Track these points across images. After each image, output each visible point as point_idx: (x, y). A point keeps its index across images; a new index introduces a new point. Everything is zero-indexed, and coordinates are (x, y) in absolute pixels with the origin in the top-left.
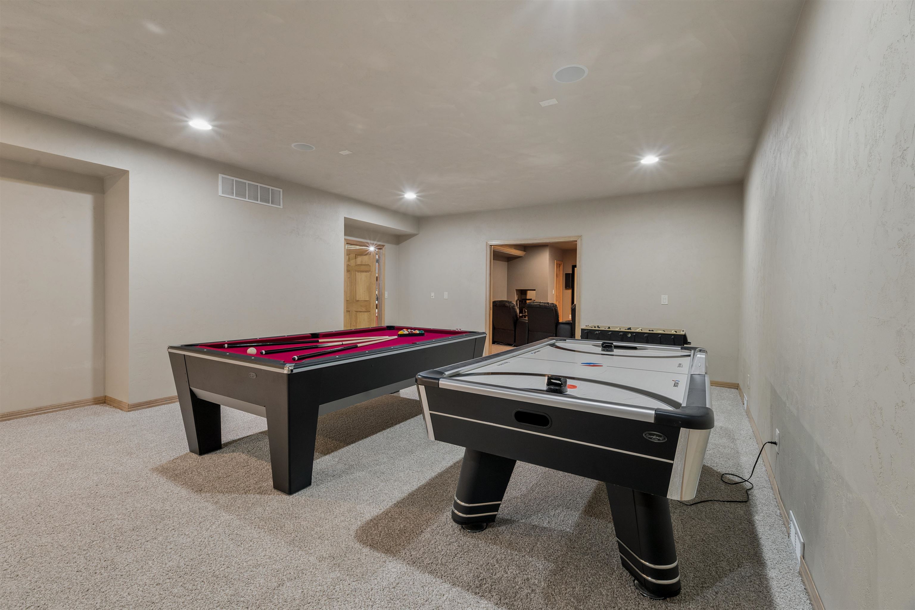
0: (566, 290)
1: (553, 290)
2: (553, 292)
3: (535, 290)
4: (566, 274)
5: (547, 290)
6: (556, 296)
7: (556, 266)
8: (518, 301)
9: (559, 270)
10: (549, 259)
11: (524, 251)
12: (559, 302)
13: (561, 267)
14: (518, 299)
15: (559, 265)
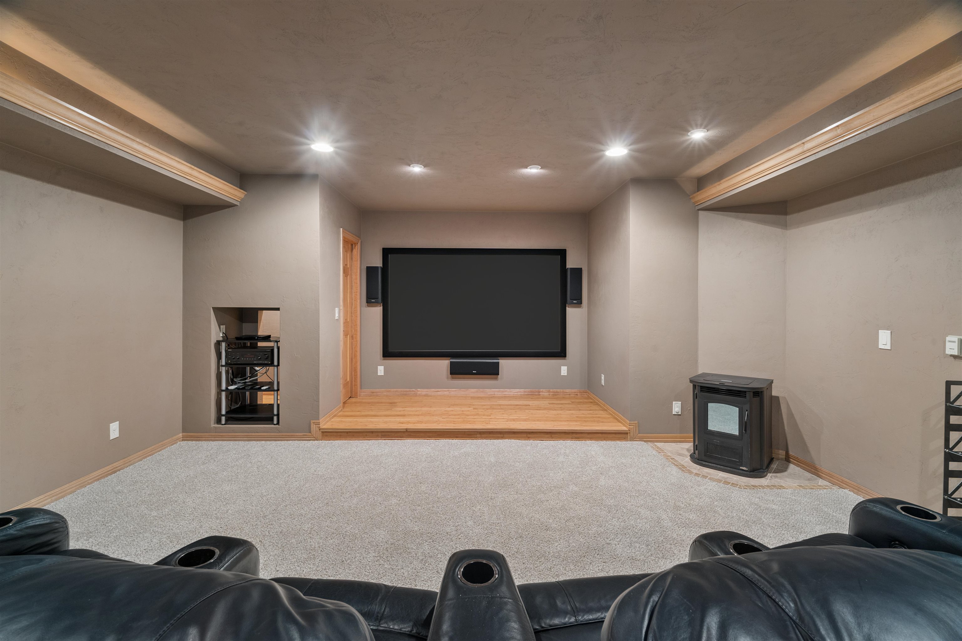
0: (368, 306)
1: (337, 310)
2: (337, 315)
3: (278, 309)
4: (368, 268)
5: (318, 311)
6: (346, 322)
7: (344, 247)
8: (224, 344)
9: (351, 259)
10: (322, 219)
11: (241, 188)
12: (352, 337)
13: (355, 251)
14: (226, 338)
15: (350, 246)
